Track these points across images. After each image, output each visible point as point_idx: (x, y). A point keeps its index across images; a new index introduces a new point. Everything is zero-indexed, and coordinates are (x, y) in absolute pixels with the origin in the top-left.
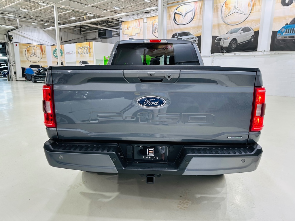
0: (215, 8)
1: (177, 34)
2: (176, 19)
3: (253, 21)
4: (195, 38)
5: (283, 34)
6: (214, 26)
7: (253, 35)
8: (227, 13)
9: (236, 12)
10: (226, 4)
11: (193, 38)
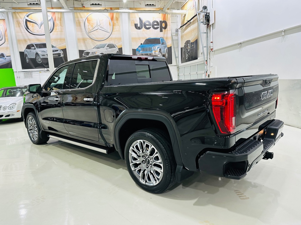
0: (77, 22)
1: (33, 45)
2: (29, 27)
3: (116, 39)
4: (59, 50)
5: (140, 51)
6: (79, 40)
7: (118, 51)
8: (91, 29)
9: (99, 29)
10: (88, 20)
11: (57, 51)
